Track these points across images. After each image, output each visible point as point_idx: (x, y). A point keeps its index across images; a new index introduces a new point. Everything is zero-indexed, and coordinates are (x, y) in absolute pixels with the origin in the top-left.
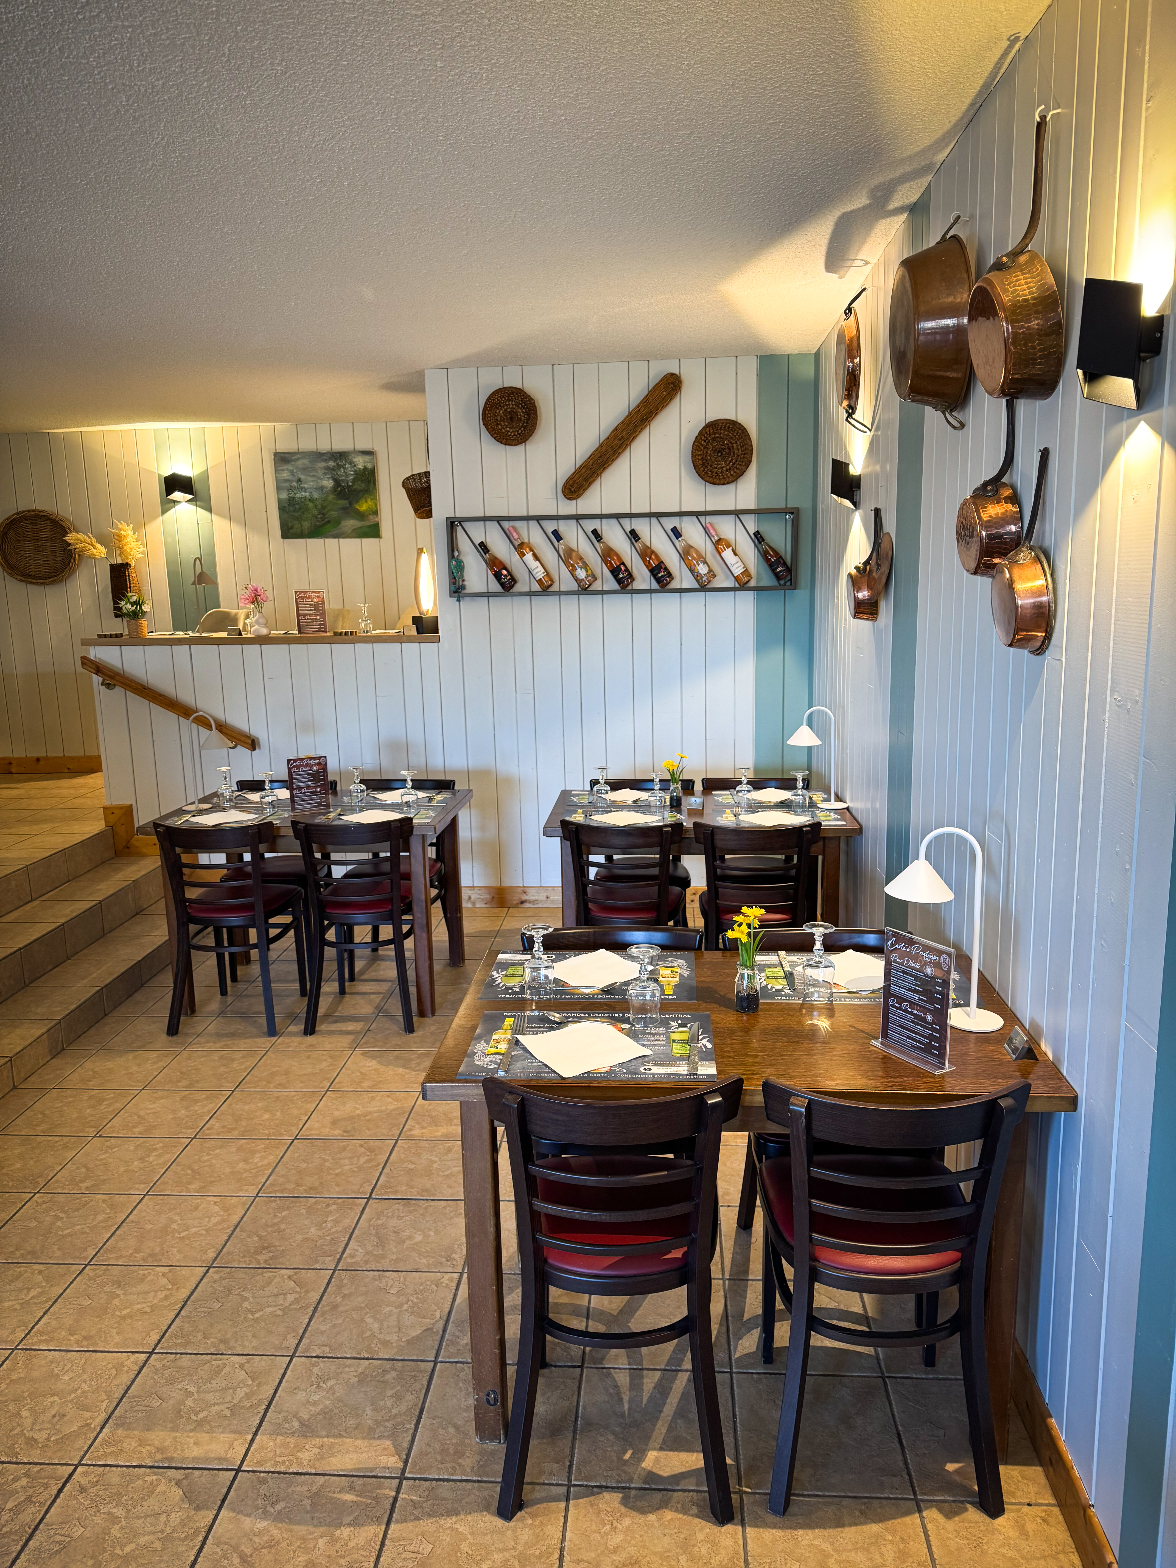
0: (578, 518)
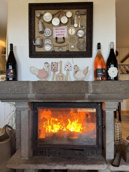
0: (122, 65)
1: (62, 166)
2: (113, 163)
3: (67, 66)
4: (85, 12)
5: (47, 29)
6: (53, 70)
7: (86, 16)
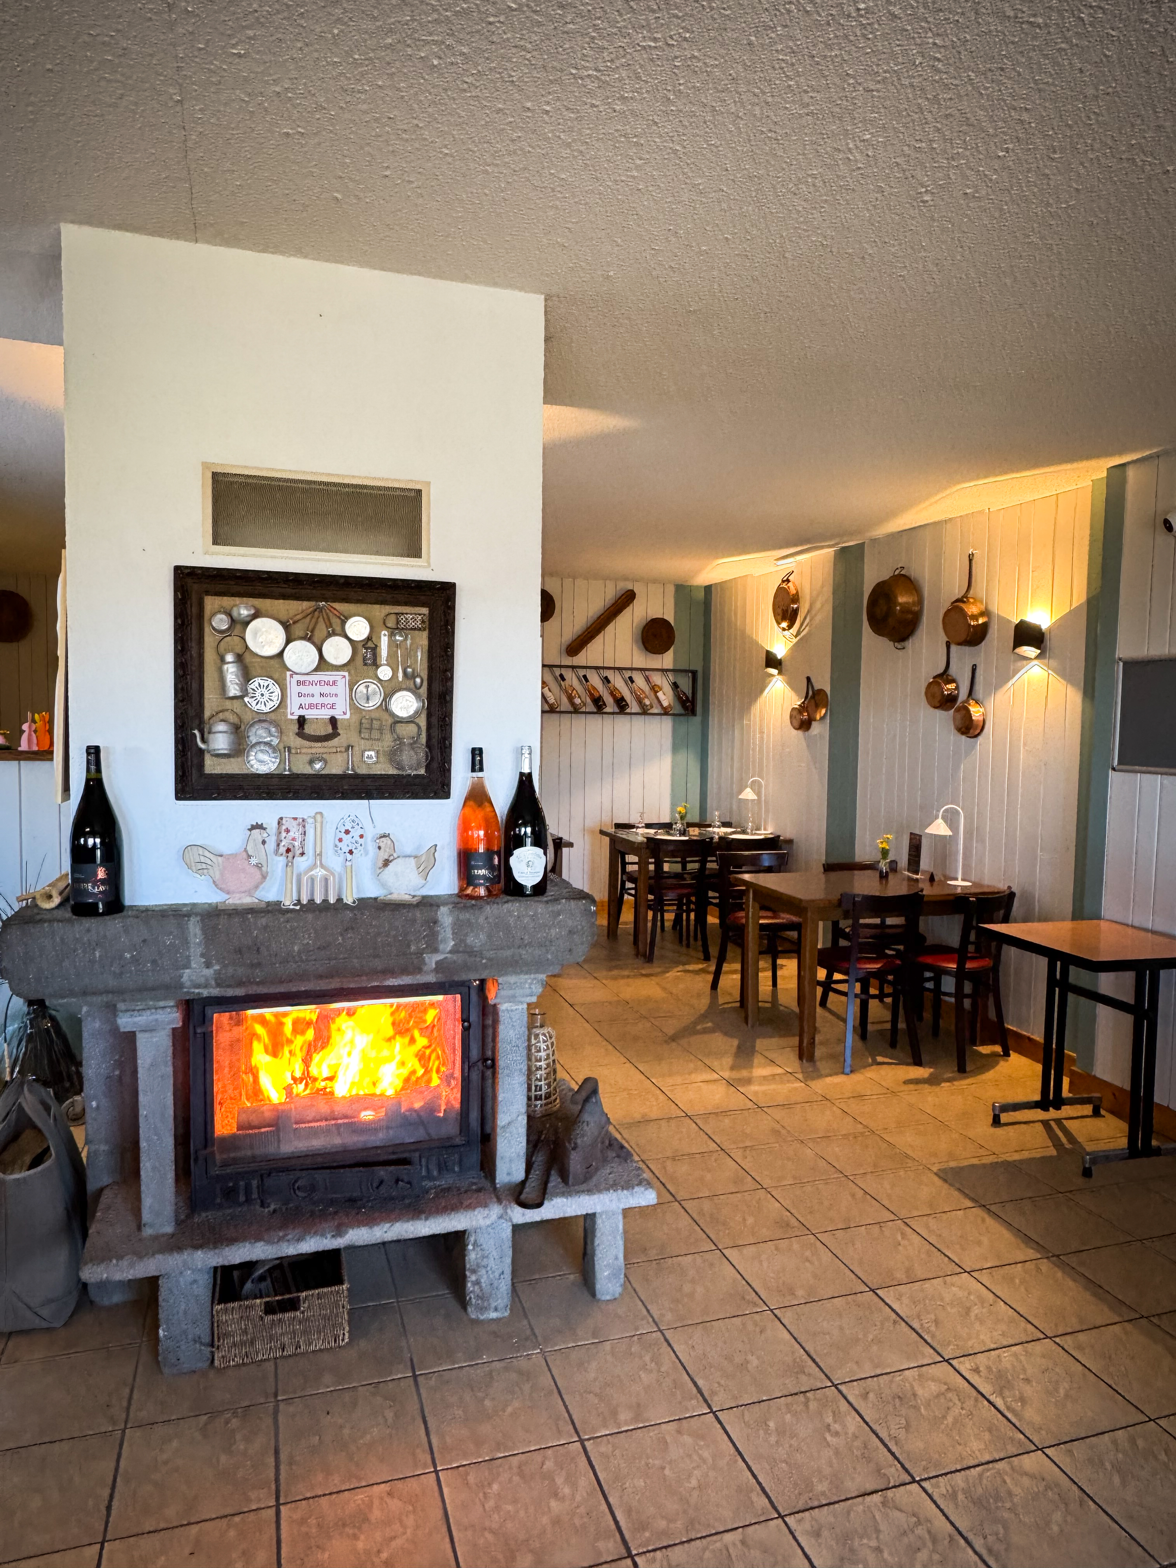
0: (573, 667)
1: (329, 1236)
2: (523, 1197)
3: (347, 832)
4: (423, 622)
5: (262, 683)
6: (282, 850)
7: (425, 634)
